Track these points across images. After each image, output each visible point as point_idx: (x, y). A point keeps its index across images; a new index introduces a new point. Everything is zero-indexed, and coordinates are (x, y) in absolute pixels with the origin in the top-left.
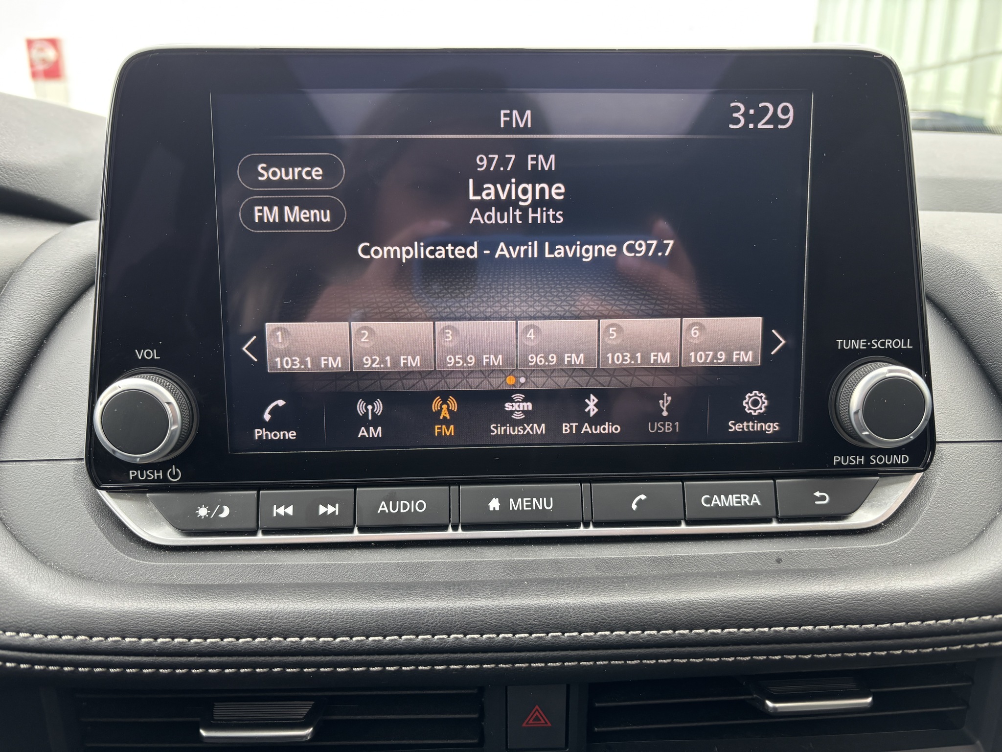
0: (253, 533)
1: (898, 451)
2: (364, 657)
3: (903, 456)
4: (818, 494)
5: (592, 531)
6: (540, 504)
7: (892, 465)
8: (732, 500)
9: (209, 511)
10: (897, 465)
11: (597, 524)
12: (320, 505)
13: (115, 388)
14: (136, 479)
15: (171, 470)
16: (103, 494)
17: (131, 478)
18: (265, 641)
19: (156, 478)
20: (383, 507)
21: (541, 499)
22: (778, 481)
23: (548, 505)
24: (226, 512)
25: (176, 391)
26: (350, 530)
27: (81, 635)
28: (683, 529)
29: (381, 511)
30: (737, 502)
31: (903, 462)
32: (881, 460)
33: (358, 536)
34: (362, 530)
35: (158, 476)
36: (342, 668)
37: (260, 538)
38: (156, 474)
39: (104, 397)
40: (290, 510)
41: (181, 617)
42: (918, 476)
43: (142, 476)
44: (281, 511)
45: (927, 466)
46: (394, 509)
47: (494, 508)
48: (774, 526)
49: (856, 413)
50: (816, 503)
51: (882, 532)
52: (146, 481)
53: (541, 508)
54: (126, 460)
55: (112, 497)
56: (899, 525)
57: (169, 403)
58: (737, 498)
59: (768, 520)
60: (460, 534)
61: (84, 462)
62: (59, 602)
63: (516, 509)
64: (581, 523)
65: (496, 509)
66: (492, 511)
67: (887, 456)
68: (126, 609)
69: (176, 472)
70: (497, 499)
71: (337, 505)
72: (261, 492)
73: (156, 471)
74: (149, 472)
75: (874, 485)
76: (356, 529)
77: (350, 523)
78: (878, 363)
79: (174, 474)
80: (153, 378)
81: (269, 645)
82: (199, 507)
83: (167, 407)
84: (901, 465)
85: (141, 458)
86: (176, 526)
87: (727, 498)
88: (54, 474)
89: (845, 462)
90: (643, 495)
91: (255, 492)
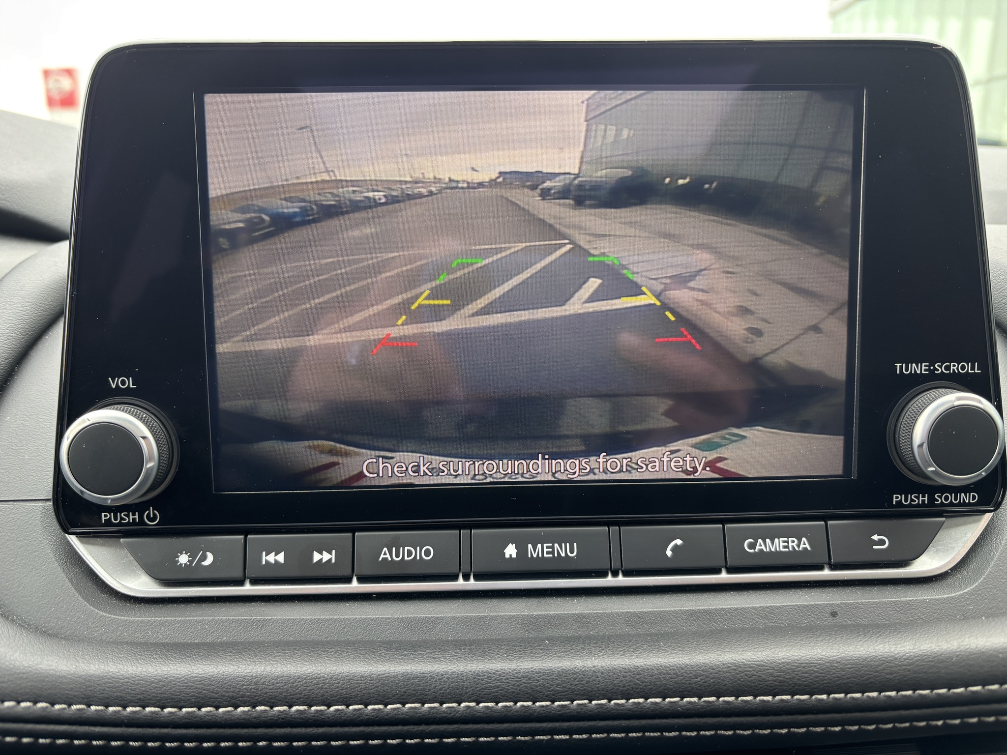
0: (241, 583)
1: (966, 489)
2: (362, 729)
3: (971, 494)
4: (876, 537)
5: (621, 580)
6: (563, 550)
7: (959, 504)
8: (779, 545)
9: (190, 559)
10: (964, 504)
11: (627, 573)
12: (315, 552)
13: (84, 421)
14: (108, 523)
15: (148, 512)
16: (73, 540)
17: (103, 522)
18: (249, 711)
19: (131, 521)
20: (385, 554)
21: (563, 544)
22: (830, 522)
23: (572, 551)
24: (210, 559)
25: (153, 424)
26: (348, 580)
27: (42, 702)
28: (724, 577)
29: (382, 558)
30: (785, 547)
31: (971, 501)
32: (946, 498)
33: (356, 587)
34: (362, 579)
35: (134, 519)
36: (337, 741)
37: (248, 589)
38: (131, 517)
39: (72, 431)
40: (281, 558)
41: (153, 682)
42: (988, 517)
43: (116, 519)
44: (271, 558)
45: (998, 506)
46: (397, 556)
47: (511, 555)
48: (826, 574)
49: (921, 446)
50: (875, 547)
51: (950, 581)
52: (120, 524)
53: (563, 555)
54: (97, 503)
55: (82, 542)
56: (968, 573)
57: (144, 438)
58: (784, 542)
59: (820, 567)
60: (472, 584)
61: (50, 504)
62: (18, 664)
63: (535, 556)
64: (609, 571)
65: (512, 557)
66: (508, 558)
67: (953, 494)
68: (92, 672)
69: (154, 514)
70: (514, 545)
71: (334, 552)
72: (249, 536)
73: (131, 513)
74: (124, 515)
75: (940, 526)
76: (355, 579)
77: (348, 572)
78: (943, 390)
79: (152, 516)
80: (127, 409)
81: (253, 715)
82: (179, 554)
83: (142, 441)
84: (970, 504)
85: (112, 500)
86: (153, 576)
87: (773, 543)
88: (20, 516)
89: (906, 501)
90: (678, 540)
91: (242, 537)
